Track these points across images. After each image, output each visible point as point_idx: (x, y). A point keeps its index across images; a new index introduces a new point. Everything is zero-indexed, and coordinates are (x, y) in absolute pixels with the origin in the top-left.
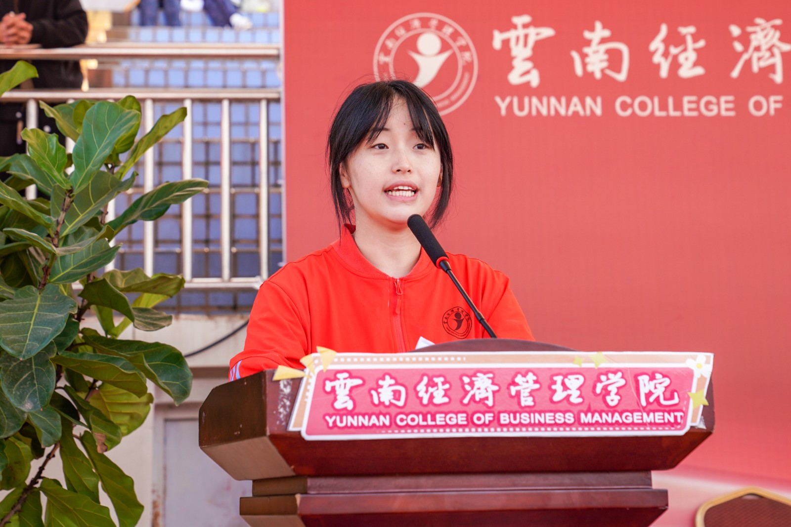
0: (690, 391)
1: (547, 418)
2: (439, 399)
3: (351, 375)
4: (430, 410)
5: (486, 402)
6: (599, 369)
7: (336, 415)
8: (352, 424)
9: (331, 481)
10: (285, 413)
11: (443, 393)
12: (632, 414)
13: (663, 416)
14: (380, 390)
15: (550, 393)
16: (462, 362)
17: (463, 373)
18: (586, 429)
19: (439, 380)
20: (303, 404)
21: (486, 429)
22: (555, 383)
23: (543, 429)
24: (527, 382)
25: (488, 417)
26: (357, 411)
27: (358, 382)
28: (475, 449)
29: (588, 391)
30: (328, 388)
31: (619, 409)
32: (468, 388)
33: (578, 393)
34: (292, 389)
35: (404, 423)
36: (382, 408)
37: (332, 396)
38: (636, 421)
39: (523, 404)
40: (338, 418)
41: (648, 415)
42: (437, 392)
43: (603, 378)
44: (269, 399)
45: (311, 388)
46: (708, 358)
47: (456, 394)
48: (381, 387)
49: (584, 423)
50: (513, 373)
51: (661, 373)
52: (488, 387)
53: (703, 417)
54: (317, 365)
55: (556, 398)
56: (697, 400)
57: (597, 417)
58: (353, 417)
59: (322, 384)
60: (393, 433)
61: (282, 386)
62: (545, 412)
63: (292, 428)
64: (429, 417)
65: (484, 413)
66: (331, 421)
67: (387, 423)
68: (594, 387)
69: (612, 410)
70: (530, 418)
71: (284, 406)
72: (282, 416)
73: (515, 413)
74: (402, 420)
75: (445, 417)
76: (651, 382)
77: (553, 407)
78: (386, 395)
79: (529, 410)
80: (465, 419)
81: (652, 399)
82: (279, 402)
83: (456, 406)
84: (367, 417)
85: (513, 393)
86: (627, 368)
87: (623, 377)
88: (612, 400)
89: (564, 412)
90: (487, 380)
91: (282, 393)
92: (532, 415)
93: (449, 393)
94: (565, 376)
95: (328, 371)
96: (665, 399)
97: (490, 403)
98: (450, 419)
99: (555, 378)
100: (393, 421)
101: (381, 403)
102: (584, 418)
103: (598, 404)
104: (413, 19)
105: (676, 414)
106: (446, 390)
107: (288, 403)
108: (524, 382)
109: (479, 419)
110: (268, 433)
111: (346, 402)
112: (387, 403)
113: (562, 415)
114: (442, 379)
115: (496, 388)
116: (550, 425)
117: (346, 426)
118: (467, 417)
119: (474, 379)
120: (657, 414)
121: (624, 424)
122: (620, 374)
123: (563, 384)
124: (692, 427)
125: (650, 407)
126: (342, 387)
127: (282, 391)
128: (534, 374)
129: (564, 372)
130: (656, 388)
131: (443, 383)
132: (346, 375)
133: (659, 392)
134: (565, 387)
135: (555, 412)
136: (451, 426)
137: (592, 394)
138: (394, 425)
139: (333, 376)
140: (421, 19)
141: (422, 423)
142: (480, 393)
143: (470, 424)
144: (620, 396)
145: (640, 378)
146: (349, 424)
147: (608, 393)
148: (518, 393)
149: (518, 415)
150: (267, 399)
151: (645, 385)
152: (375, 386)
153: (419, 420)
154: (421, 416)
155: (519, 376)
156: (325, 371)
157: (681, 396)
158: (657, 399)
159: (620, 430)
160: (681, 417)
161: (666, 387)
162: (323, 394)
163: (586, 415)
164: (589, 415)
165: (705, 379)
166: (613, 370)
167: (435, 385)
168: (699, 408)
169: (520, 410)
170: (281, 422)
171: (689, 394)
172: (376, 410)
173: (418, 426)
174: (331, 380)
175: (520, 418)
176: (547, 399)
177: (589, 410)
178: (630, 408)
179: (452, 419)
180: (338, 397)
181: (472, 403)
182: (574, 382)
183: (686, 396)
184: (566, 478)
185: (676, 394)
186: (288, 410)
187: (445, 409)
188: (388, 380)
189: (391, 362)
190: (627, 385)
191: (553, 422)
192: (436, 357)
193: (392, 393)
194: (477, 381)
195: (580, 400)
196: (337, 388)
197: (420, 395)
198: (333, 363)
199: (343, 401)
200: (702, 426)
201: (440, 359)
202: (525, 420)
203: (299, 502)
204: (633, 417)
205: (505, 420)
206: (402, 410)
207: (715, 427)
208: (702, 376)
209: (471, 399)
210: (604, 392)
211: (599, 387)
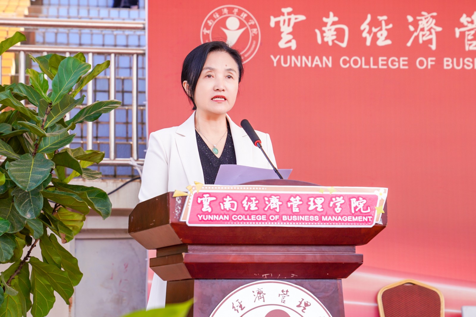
0: (376, 206)
1: (306, 218)
2: (253, 208)
3: (211, 195)
4: (249, 213)
5: (276, 210)
6: (332, 195)
7: (203, 214)
8: (210, 219)
9: (199, 247)
10: (178, 213)
11: (255, 205)
12: (347, 217)
13: (362, 218)
14: (224, 203)
15: (307, 206)
16: (264, 190)
17: (265, 196)
18: (325, 224)
19: (253, 199)
20: (187, 209)
21: (276, 223)
22: (310, 201)
23: (303, 223)
24: (296, 200)
25: (277, 217)
26: (213, 213)
27: (214, 199)
28: (270, 233)
29: (326, 205)
30: (199, 201)
31: (341, 214)
32: (267, 203)
33: (321, 206)
34: (182, 201)
35: (236, 219)
36: (225, 212)
37: (201, 205)
38: (349, 220)
39: (294, 211)
40: (204, 216)
41: (355, 217)
42: (252, 204)
43: (334, 199)
44: (171, 206)
45: (191, 201)
46: (385, 190)
47: (261, 206)
48: (225, 201)
49: (324, 221)
50: (289, 196)
51: (362, 197)
52: (277, 203)
53: (381, 219)
54: (194, 190)
55: (310, 209)
56: (379, 210)
57: (330, 218)
58: (211, 216)
59: (196, 199)
60: (230, 224)
61: (177, 200)
62: (305, 215)
63: (182, 220)
64: (248, 216)
65: (275, 215)
66: (200, 217)
67: (228, 219)
68: (329, 203)
69: (337, 215)
70: (297, 218)
71: (178, 210)
72: (177, 214)
73: (290, 216)
74: (235, 218)
75: (256, 217)
76: (357, 202)
77: (308, 213)
78: (227, 205)
79: (297, 214)
81: (357, 210)
82: (176, 207)
83: (262, 212)
84: (218, 216)
85: (289, 206)
86: (345, 195)
87: (343, 199)
88: (338, 210)
89: (314, 216)
90: (277, 199)
91: (177, 203)
92: (298, 217)
93: (258, 205)
94: (315, 198)
95: (199, 193)
96: (364, 210)
97: (278, 210)
99: (310, 199)
100: (230, 218)
101: (225, 209)
102: (324, 219)
103: (331, 212)
104: (223, 8)
105: (369, 217)
106: (256, 204)
107: (180, 208)
108: (294, 200)
109: (272, 218)
110: (170, 222)
111: (208, 208)
112: (228, 209)
113: (313, 217)
114: (255, 198)
115: (281, 203)
116: (307, 222)
117: (208, 220)
118: (266, 217)
119: (270, 198)
120: (359, 217)
121: (343, 222)
122: (342, 198)
123: (314, 202)
124: (376, 224)
125: (356, 214)
126: (206, 201)
127: (177, 202)
128: (300, 197)
129: (315, 196)
130: (359, 204)
131: (255, 200)
132: (208, 195)
133: (361, 206)
134: (315, 203)
135: (310, 215)
136: (259, 221)
137: (328, 207)
138: (231, 220)
139: (202, 195)
140: (228, 8)
141: (244, 219)
142: (273, 206)
143: (268, 220)
144: (342, 208)
145: (352, 200)
146: (209, 219)
147: (336, 207)
148: (292, 206)
149: (291, 216)
150: (170, 206)
151: (354, 203)
152: (222, 201)
153: (243, 218)
154: (244, 216)
155: (292, 198)
156: (198, 193)
157: (371, 208)
159: (341, 225)
161: (364, 204)
162: (196, 204)
163: (325, 217)
164: (326, 217)
165: (384, 200)
166: (339, 196)
167: (251, 201)
168: (380, 214)
169: (292, 214)
170: (177, 217)
171: (375, 207)
172: (222, 212)
173: (243, 221)
174: (201, 198)
175: (292, 218)
176: (306, 209)
177: (326, 215)
178: (346, 214)
179: (259, 218)
180: (204, 206)
181: (269, 210)
182: (319, 201)
183: (374, 209)
184: (314, 248)
185: (369, 208)
186: (180, 211)
187: (255, 213)
188: (229, 198)
189: (230, 190)
190: (345, 204)
191: (308, 220)
192: (252, 187)
193: (230, 205)
194: (272, 199)
195: (322, 210)
196: (203, 202)
197: (244, 206)
198: (202, 189)
199: (206, 208)
200: (381, 223)
201: (254, 188)
202: (295, 219)
203: (184, 256)
204: (347, 218)
205: (285, 219)
206: (235, 213)
207: (387, 224)
208: (382, 199)
209: (268, 208)
210: (334, 206)
211: (331, 204)
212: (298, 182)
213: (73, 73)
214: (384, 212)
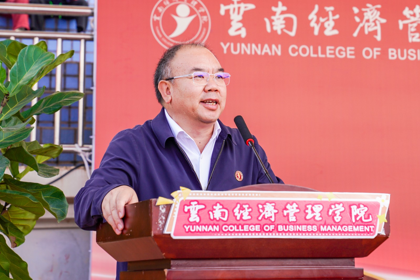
0: (378, 214)
1: (303, 228)
2: (246, 217)
3: (199, 203)
4: (240, 223)
5: (271, 219)
6: (331, 202)
7: (190, 225)
8: (198, 230)
9: (184, 262)
10: (162, 223)
11: (248, 213)
12: (348, 226)
13: (364, 228)
14: (214, 212)
15: (305, 214)
16: (258, 197)
17: (258, 203)
18: (323, 234)
19: (246, 207)
20: (172, 219)
21: (270, 234)
22: (307, 209)
23: (301, 234)
24: (293, 208)
25: (272, 227)
26: (201, 223)
27: (203, 207)
28: (263, 245)
29: (325, 213)
30: (186, 210)
31: (341, 223)
32: (261, 211)
33: (320, 214)
34: (166, 210)
35: (227, 230)
36: (215, 221)
37: (188, 215)
38: (349, 230)
39: (290, 220)
40: (191, 227)
41: (356, 227)
42: (245, 213)
43: (333, 206)
44: (153, 216)
45: (177, 210)
46: (387, 196)
47: (255, 214)
48: (215, 210)
49: (322, 231)
50: (285, 203)
51: (363, 205)
52: (272, 211)
53: (384, 229)
54: (180, 197)
55: (308, 217)
56: (381, 219)
57: (329, 228)
58: (199, 226)
59: (183, 208)
60: (221, 235)
61: (161, 208)
62: (302, 225)
63: (166, 232)
64: (240, 227)
65: (269, 225)
66: (187, 228)
67: (218, 230)
68: (328, 211)
69: (337, 224)
70: (294, 228)
71: (162, 220)
72: (160, 225)
73: (286, 225)
74: (225, 228)
75: (249, 227)
76: (358, 209)
77: (306, 222)
78: (217, 214)
79: (294, 224)
80: (259, 228)
81: (358, 219)
82: (159, 217)
83: (255, 221)
84: (207, 226)
85: (285, 214)
86: (345, 201)
87: (343, 206)
88: (337, 219)
90: (272, 206)
91: (160, 212)
92: (295, 226)
93: (251, 214)
94: (313, 205)
95: (186, 200)
96: (365, 219)
97: (273, 219)
98: (251, 228)
99: (308, 206)
100: (221, 229)
101: (215, 219)
102: (322, 229)
103: (330, 221)
105: (371, 227)
107: (164, 218)
108: (291, 208)
109: (267, 228)
110: (153, 235)
111: (196, 218)
112: (218, 219)
113: (311, 226)
114: (247, 206)
115: (276, 211)
116: (304, 232)
117: (195, 231)
118: (260, 227)
119: (264, 206)
120: (360, 227)
121: (343, 232)
122: (341, 205)
123: (312, 210)
124: (378, 234)
125: (357, 223)
126: (194, 209)
128: (297, 204)
129: (312, 203)
130: (360, 212)
131: (248, 208)
132: (196, 203)
133: (362, 215)
134: (313, 211)
135: (307, 225)
136: (252, 232)
137: (327, 215)
138: (221, 231)
139: (189, 203)
141: (236, 230)
142: (267, 214)
143: (262, 231)
144: (342, 217)
145: (352, 207)
146: (197, 230)
147: (335, 215)
148: (288, 214)
151: (354, 211)
152: (211, 209)
153: (235, 228)
154: (236, 226)
155: (289, 205)
156: (184, 200)
157: (373, 217)
158: (361, 219)
159: (341, 235)
160: (373, 228)
161: (366, 212)
162: (183, 213)
163: (323, 227)
164: (325, 227)
165: (386, 208)
166: (338, 203)
167: (244, 209)
168: (382, 223)
169: (288, 223)
170: (160, 228)
171: (377, 216)
172: (212, 222)
173: (234, 232)
174: (188, 206)
175: (289, 228)
176: (303, 218)
177: (325, 224)
178: (346, 223)
179: (252, 228)
180: (191, 215)
181: (263, 219)
182: (317, 209)
184: (310, 262)
185: (370, 216)
186: (164, 222)
187: (249, 222)
188: (219, 206)
189: (220, 196)
190: (345, 211)
191: (306, 230)
193: (221, 213)
194: (266, 207)
195: (321, 219)
196: (191, 210)
197: (236, 214)
198: (189, 196)
199: (194, 217)
200: (383, 233)
201: (246, 195)
202: (291, 229)
203: (166, 273)
204: (348, 228)
205: (280, 229)
206: (225, 223)
207: (390, 234)
208: (384, 206)
209: (263, 217)
210: (333, 214)
211: (331, 211)
212: (295, 187)
213: (34, 63)
214: (386, 221)
